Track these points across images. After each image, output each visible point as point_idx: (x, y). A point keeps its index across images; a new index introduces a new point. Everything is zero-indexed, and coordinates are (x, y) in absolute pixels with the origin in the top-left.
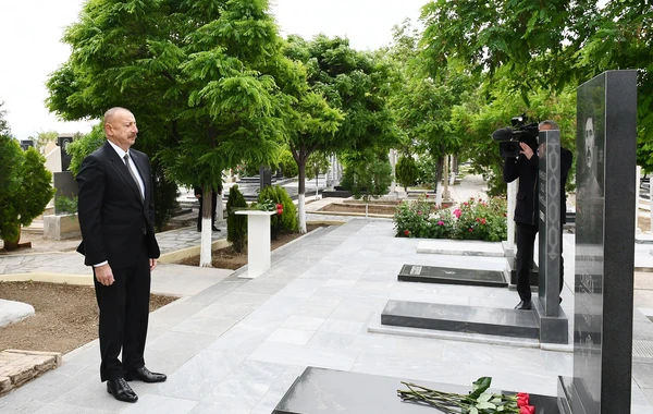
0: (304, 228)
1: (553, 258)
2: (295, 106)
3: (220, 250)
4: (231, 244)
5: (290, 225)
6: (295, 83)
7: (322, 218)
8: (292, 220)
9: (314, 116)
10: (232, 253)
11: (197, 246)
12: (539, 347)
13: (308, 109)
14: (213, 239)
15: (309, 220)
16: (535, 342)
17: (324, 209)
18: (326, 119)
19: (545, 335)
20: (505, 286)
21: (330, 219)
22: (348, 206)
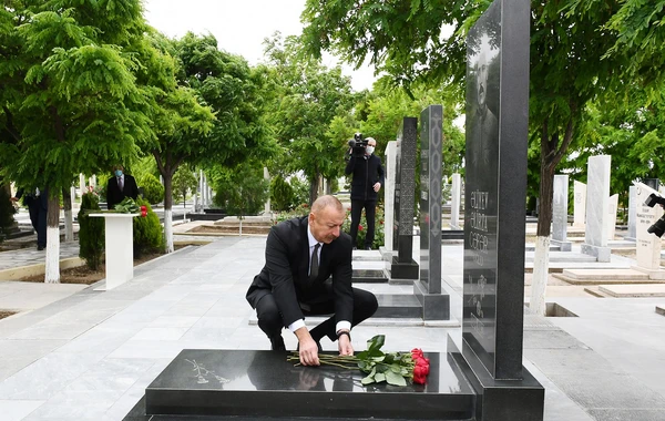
0: (172, 247)
1: (435, 235)
2: (160, 100)
3: (70, 270)
4: (84, 262)
5: (155, 241)
6: (162, 76)
7: (191, 239)
8: (157, 236)
9: (182, 115)
10: (86, 272)
11: (41, 264)
12: (423, 325)
13: (175, 106)
14: (61, 258)
15: (176, 240)
16: (420, 321)
17: (193, 230)
18: (197, 118)
19: (428, 313)
20: (385, 281)
21: (200, 239)
22: (219, 228)
